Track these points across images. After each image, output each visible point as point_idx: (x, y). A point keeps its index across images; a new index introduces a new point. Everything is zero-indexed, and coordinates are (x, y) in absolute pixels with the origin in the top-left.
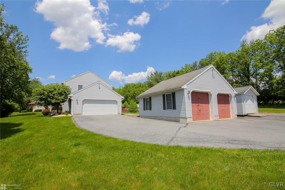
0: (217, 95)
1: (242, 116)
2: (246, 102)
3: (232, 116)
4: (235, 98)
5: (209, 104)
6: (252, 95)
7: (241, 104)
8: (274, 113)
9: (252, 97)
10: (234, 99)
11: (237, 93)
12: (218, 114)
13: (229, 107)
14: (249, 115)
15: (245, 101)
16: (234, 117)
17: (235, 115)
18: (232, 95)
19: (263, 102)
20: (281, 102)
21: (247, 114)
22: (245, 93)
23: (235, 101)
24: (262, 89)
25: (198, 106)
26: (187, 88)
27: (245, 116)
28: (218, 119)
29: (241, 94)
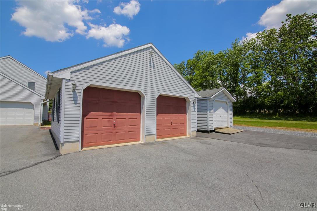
0: (157, 98)
1: (207, 132)
2: (214, 112)
3: (188, 133)
4: (196, 104)
5: (140, 114)
6: (226, 101)
7: (206, 114)
8: (254, 126)
9: (226, 104)
10: (194, 105)
11: (199, 97)
12: (156, 131)
13: (185, 119)
14: (216, 130)
15: (213, 110)
16: (190, 134)
17: (192, 131)
18: (190, 99)
19: (249, 111)
20: (267, 112)
21: (215, 129)
22: (212, 97)
23: (194, 109)
24: (249, 96)
25: (111, 117)
26: (71, 79)
27: (212, 131)
28: (155, 140)
29: (207, 99)
